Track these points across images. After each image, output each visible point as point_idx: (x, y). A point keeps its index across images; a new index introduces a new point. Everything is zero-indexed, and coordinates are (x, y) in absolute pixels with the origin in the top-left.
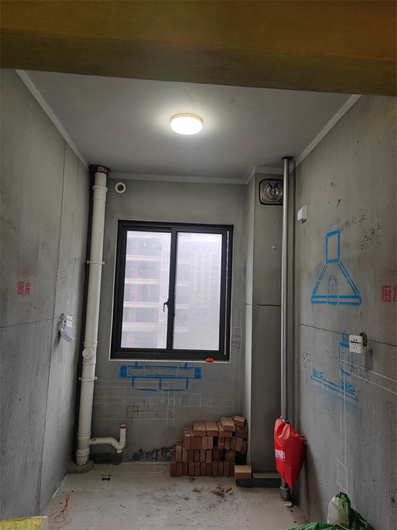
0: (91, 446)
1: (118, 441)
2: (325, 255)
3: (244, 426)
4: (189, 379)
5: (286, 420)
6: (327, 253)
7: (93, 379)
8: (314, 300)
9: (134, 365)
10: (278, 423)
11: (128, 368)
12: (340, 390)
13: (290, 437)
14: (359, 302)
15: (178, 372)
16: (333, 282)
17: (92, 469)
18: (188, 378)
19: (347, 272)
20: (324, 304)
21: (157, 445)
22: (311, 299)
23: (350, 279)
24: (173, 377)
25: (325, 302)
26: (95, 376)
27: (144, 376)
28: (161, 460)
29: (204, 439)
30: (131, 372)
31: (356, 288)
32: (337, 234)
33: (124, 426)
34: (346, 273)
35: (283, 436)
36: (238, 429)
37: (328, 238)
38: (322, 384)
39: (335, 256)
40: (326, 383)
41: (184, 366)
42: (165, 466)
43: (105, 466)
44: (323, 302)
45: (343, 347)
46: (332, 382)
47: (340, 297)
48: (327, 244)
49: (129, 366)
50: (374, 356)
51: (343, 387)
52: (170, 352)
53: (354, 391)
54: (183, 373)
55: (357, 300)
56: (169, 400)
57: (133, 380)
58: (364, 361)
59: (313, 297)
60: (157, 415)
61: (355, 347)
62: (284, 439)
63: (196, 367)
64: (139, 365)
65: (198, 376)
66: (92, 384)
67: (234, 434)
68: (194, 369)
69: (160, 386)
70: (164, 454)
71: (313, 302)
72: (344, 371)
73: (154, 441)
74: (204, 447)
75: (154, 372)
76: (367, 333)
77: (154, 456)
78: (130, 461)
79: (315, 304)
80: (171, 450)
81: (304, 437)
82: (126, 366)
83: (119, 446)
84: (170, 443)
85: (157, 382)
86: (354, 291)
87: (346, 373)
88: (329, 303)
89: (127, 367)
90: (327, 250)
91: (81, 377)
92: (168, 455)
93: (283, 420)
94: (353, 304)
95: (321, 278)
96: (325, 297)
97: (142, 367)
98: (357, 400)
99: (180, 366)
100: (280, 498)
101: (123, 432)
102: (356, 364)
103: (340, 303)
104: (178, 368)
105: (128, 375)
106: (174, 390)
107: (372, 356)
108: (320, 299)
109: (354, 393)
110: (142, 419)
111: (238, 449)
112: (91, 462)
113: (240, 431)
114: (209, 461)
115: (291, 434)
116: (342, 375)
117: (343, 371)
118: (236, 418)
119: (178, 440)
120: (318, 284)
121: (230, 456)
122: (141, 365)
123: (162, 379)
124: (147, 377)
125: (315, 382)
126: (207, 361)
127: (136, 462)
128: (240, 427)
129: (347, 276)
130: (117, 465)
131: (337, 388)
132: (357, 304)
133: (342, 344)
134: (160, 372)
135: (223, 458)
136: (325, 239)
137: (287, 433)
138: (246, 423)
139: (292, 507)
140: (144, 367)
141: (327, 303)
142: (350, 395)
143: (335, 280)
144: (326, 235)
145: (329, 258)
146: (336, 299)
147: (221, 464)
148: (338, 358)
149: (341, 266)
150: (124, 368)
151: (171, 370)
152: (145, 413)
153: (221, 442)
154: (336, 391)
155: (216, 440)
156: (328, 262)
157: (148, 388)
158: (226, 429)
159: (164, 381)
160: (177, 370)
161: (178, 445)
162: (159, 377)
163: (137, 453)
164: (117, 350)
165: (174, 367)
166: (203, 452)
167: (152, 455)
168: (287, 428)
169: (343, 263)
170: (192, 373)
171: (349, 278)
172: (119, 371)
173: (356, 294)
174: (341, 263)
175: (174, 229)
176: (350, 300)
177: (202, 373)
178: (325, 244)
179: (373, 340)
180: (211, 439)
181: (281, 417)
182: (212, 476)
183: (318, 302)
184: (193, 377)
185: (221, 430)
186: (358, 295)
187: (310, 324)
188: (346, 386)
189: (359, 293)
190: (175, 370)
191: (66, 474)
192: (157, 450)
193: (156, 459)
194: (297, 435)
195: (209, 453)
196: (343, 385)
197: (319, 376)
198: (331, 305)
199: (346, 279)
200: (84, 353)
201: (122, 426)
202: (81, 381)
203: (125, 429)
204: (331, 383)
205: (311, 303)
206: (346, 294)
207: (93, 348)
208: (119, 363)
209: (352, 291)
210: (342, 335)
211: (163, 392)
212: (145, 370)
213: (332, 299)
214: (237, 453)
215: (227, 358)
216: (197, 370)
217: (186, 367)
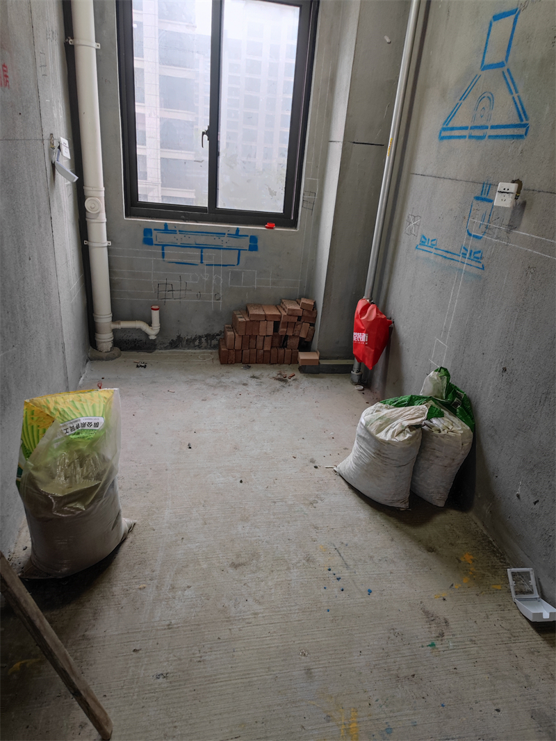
0: (114, 331)
1: (150, 324)
2: (481, 56)
3: (313, 310)
4: (241, 251)
5: (370, 301)
6: (485, 53)
7: (106, 245)
8: (444, 134)
9: (163, 228)
10: (361, 304)
11: (154, 233)
12: (460, 259)
13: (376, 319)
14: (524, 133)
15: (226, 241)
16: (485, 102)
17: (119, 356)
18: (239, 250)
19: (514, 85)
20: (462, 141)
21: (200, 331)
22: (438, 134)
23: (518, 96)
24: (219, 248)
25: (465, 137)
26: (108, 240)
27: (179, 244)
28: (206, 348)
29: (263, 324)
30: (158, 237)
31: (524, 112)
32: (513, 16)
33: (157, 307)
34: (512, 88)
35: (367, 318)
36: (306, 313)
37: (494, 23)
38: (432, 254)
39: (499, 58)
40: (439, 252)
41: (234, 233)
42: (211, 353)
43: (134, 353)
44: (459, 137)
45: (479, 202)
46: (450, 251)
47: (493, 127)
48: (489, 34)
49: (155, 230)
50: (526, 211)
51: (466, 254)
52: (213, 213)
53: (481, 258)
54: (234, 242)
55: (521, 131)
56: (214, 277)
57: (163, 249)
58: (508, 219)
59: (444, 129)
60: (199, 296)
61: (504, 198)
62: (369, 320)
63: (251, 235)
64: (169, 228)
65: (253, 248)
66: (105, 251)
67: (299, 318)
68: (249, 237)
69: (202, 260)
70: (209, 341)
71: (442, 138)
72: (473, 234)
73: (197, 327)
74: (262, 333)
75: (192, 240)
76: (524, 180)
77: (197, 343)
78: (166, 348)
79: (445, 142)
80: (218, 337)
81: (391, 319)
82: (151, 229)
83: (153, 332)
84: (216, 330)
85: (197, 252)
86: (520, 115)
87: (474, 236)
88: (471, 137)
89: (153, 231)
90: (486, 47)
91: (87, 240)
92: (214, 342)
93: (368, 300)
94: (513, 137)
95: (464, 97)
96: (466, 128)
97: (174, 232)
98: (483, 268)
99: (229, 233)
100: (349, 382)
101: (155, 315)
102: (495, 224)
103: (490, 137)
104: (226, 235)
105: (155, 242)
106: (220, 265)
107: (523, 211)
108: (456, 133)
109: (481, 261)
110: (178, 300)
111: (303, 335)
112: (117, 349)
113: (309, 315)
114: (267, 348)
115: (377, 316)
116: (468, 239)
117: (470, 235)
118: (303, 301)
119: (227, 326)
120: (457, 107)
121: (293, 342)
122: (173, 229)
123: (204, 250)
124: (183, 246)
125: (421, 252)
126: (266, 227)
127: (174, 350)
128: (309, 311)
129: (514, 91)
130: (151, 352)
131: (455, 257)
132: (520, 137)
133: (477, 198)
134: (202, 240)
135: (283, 345)
136: (487, 26)
137: (372, 314)
138: (315, 306)
139: (363, 390)
140: (178, 232)
141: (467, 139)
142: (473, 263)
143: (491, 99)
144: (490, 17)
145: (487, 62)
146: (485, 131)
147: (281, 351)
148: (467, 217)
149: (507, 75)
150: (147, 232)
151: (217, 238)
152: (183, 292)
153: (283, 327)
154: (452, 261)
155: (276, 326)
156: (485, 67)
157: (185, 261)
158: (290, 313)
159: (207, 253)
160: (225, 239)
161: (229, 331)
162: (201, 247)
163: (175, 339)
164: (134, 205)
165: (220, 234)
166: (260, 339)
167: (193, 342)
168: (372, 309)
169: (511, 71)
170: (245, 243)
171: (515, 95)
172: (141, 236)
173: (522, 120)
174: (508, 70)
176: (509, 132)
177: (260, 244)
178: (486, 36)
179: (531, 188)
180: (271, 325)
181: (364, 297)
182: (270, 363)
183: (450, 137)
184: (248, 248)
185: (284, 313)
186: (525, 122)
187: (429, 172)
188: (470, 254)
189: (527, 119)
190: (222, 238)
191: (87, 361)
192: (200, 337)
193: (199, 347)
194: (383, 316)
195: (268, 340)
196: (465, 252)
197: (429, 245)
198: (474, 140)
199: (511, 97)
200: (88, 204)
201: (153, 307)
202: (87, 247)
203: (158, 311)
204: (447, 252)
205: (437, 140)
206: (504, 122)
207: (99, 198)
208: (140, 224)
209: (518, 118)
210: (482, 185)
211: (206, 267)
212: (179, 236)
213: (477, 132)
214: (301, 339)
215: (293, 224)
216: (254, 239)
217: (237, 234)
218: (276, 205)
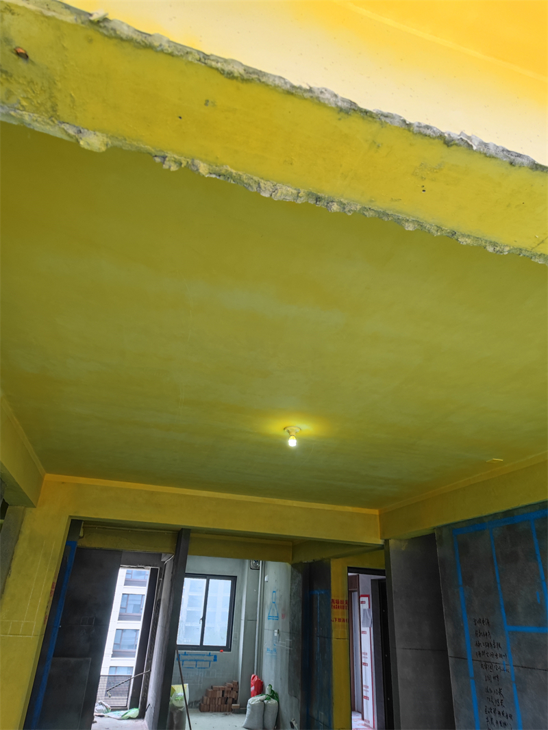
3: (237, 685)
9: (184, 653)
10: (252, 676)
18: (210, 661)
21: (193, 699)
22: (268, 618)
24: (203, 661)
28: (194, 708)
29: (218, 692)
30: (182, 657)
38: (269, 653)
41: (208, 655)
52: (201, 647)
54: (208, 658)
56: (200, 673)
57: (183, 662)
60: (194, 682)
62: (255, 681)
65: (215, 660)
67: (232, 689)
69: (196, 666)
70: (196, 704)
74: (218, 696)
75: (194, 657)
77: (191, 705)
81: (263, 681)
82: (180, 654)
84: (199, 698)
85: (194, 663)
93: (255, 675)
97: (187, 655)
104: (206, 655)
106: (203, 668)
111: (234, 697)
113: (235, 688)
114: (219, 703)
115: (257, 679)
118: (234, 681)
119: (205, 695)
121: (230, 701)
124: (190, 660)
126: (220, 652)
128: (235, 685)
134: (197, 658)
135: (226, 703)
138: (238, 683)
147: (225, 706)
151: (202, 657)
153: (226, 693)
155: (223, 692)
157: (190, 667)
158: (228, 687)
159: (198, 663)
160: (205, 657)
161: (205, 697)
162: (196, 661)
165: (203, 655)
166: (217, 699)
170: (212, 658)
172: (176, 657)
175: (208, 577)
177: (217, 659)
180: (221, 692)
182: (221, 711)
184: (213, 661)
185: (226, 687)
192: (192, 702)
194: (259, 679)
195: (220, 699)
204: (271, 651)
211: (197, 669)
212: (189, 656)
214: (233, 699)
215: (230, 650)
216: (215, 656)
217: (210, 655)
218: (224, 643)
